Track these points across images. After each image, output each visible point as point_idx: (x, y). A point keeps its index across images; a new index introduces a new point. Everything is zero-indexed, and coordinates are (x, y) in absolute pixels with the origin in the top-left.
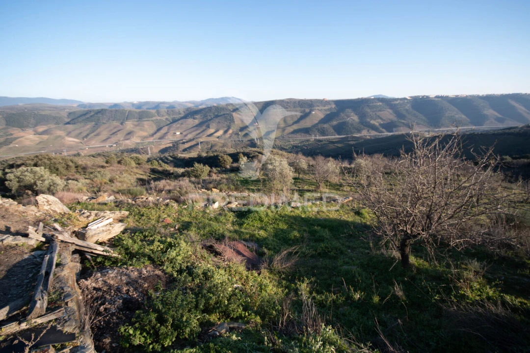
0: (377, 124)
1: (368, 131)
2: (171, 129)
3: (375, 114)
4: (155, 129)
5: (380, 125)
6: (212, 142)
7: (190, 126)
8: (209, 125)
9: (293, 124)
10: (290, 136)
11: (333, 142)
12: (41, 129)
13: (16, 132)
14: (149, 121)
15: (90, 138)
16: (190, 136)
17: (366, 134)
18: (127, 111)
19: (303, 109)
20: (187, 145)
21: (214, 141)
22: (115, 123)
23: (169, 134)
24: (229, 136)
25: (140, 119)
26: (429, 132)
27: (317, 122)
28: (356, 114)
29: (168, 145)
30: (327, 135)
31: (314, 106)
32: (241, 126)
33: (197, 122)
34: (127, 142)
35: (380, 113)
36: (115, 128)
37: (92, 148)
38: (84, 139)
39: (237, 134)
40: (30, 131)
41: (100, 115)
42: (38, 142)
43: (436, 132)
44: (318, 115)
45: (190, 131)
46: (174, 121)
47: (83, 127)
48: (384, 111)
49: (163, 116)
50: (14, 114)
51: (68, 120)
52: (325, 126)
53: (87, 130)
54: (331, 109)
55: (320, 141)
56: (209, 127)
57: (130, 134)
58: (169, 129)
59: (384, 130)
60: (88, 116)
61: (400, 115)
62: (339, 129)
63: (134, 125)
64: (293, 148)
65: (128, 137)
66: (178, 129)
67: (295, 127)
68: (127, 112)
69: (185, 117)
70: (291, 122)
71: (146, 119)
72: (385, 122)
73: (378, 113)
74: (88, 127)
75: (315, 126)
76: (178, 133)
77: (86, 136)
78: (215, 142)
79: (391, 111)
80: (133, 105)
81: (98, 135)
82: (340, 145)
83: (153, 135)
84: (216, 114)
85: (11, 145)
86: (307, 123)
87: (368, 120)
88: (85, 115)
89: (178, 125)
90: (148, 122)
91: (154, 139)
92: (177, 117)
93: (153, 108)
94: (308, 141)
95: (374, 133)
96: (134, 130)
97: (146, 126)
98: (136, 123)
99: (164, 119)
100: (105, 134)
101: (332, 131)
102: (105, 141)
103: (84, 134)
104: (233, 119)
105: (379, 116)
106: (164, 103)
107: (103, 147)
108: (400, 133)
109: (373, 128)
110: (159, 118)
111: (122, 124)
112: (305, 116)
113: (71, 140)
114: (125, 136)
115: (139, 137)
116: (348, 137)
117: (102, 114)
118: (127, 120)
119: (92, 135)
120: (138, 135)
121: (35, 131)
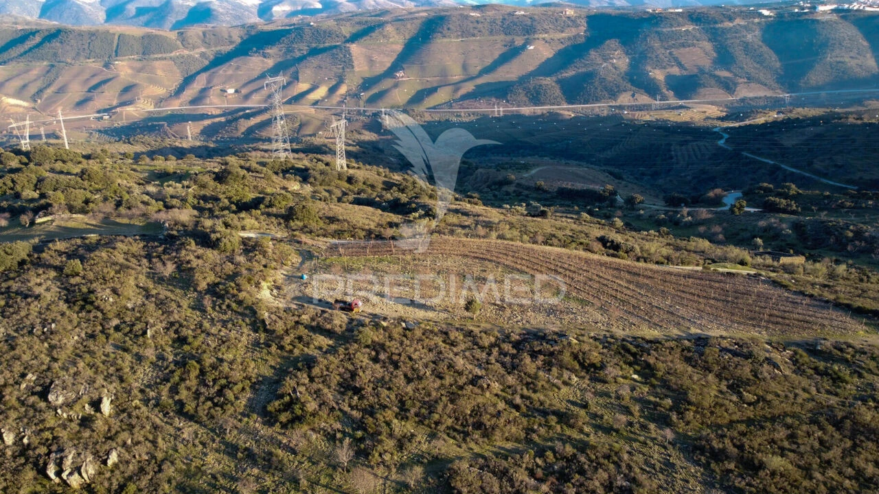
0: (662, 78)
2: (215, 81)
3: (670, 54)
4: (178, 79)
5: (669, 79)
6: (302, 116)
7: (256, 74)
8: (297, 72)
9: (480, 74)
14: (164, 59)
15: (47, 98)
18: (114, 34)
19: (509, 38)
21: (305, 115)
22: (94, 65)
23: (211, 91)
24: (338, 99)
25: (144, 54)
27: (531, 68)
28: (627, 53)
29: (217, 120)
30: (544, 104)
32: (367, 75)
33: (270, 63)
34: (129, 108)
35: (682, 50)
36: (93, 76)
38: (36, 101)
39: (356, 96)
41: (55, 44)
45: (254, 87)
46: (220, 60)
47: (27, 71)
48: (694, 45)
49: (194, 48)
52: (548, 81)
53: (35, 80)
56: (297, 79)
57: (129, 90)
58: (209, 81)
60: (29, 44)
62: (573, 88)
63: (132, 68)
65: (127, 97)
66: (229, 79)
67: (483, 81)
68: (117, 37)
69: (244, 50)
70: (478, 69)
71: (160, 56)
73: (675, 52)
74: (35, 72)
75: (523, 80)
76: (231, 91)
77: (39, 94)
78: (307, 118)
79: (708, 46)
81: (61, 90)
83: (176, 93)
84: (314, 45)
86: (510, 72)
87: (648, 68)
89: (230, 72)
90: (164, 62)
91: (181, 105)
92: (225, 48)
93: (172, 28)
96: (135, 81)
97: (160, 72)
98: (138, 65)
99: (196, 53)
100: (76, 91)
101: (557, 91)
102: (81, 104)
103: (33, 89)
104: (351, 60)
105: (676, 60)
110: (186, 52)
111: (107, 65)
112: (510, 54)
113: (12, 103)
114: (120, 95)
115: (148, 97)
117: (61, 42)
118: (117, 56)
119: (49, 91)
120: (146, 92)
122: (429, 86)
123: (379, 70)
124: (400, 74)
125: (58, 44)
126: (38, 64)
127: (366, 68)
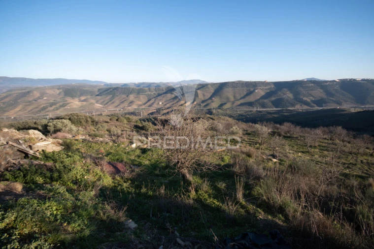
0: (309, 100)
1: (301, 106)
2: (157, 100)
3: (308, 93)
4: (147, 100)
5: (312, 101)
7: (168, 99)
9: (241, 99)
10: (238, 107)
11: (270, 113)
12: (83, 98)
13: (69, 100)
16: (168, 105)
17: (299, 108)
18: (131, 88)
19: (248, 88)
20: (165, 111)
22: (124, 96)
23: (155, 103)
25: (138, 93)
26: (355, 108)
27: (259, 98)
28: (291, 93)
29: (153, 111)
30: (267, 108)
31: (257, 87)
32: (203, 99)
33: (173, 96)
34: (130, 108)
35: (311, 91)
36: (123, 99)
37: (109, 111)
39: (200, 105)
40: (77, 99)
41: (115, 91)
42: (80, 106)
43: (362, 108)
44: (260, 92)
45: (168, 102)
46: (159, 95)
47: (105, 98)
48: (316, 90)
49: (152, 92)
50: (69, 89)
51: (97, 93)
52: (265, 101)
53: (107, 100)
54: (271, 88)
55: (260, 112)
57: (132, 102)
58: (155, 100)
59: (315, 105)
60: (109, 91)
61: (329, 94)
62: (276, 103)
63: (134, 97)
64: (239, 116)
65: (130, 104)
66: (161, 100)
67: (242, 101)
69: (166, 93)
70: (239, 97)
72: (316, 99)
73: (310, 92)
74: (108, 98)
75: (256, 101)
76: (161, 103)
77: (107, 104)
79: (321, 91)
80: (135, 84)
81: (113, 103)
82: (275, 116)
83: (145, 104)
85: (66, 107)
86: (251, 99)
87: (301, 97)
88: (107, 90)
89: (161, 98)
90: (143, 95)
91: (145, 107)
92: (161, 92)
93: (147, 87)
94: (251, 111)
95: (305, 107)
96: (134, 100)
97: (141, 98)
98: (136, 96)
100: (117, 102)
101: (271, 104)
102: (117, 107)
103: (106, 102)
104: (198, 95)
105: (310, 94)
106: (153, 83)
107: (115, 110)
108: (329, 108)
109: (306, 103)
110: (150, 93)
111: (127, 96)
112: (250, 93)
113: (98, 106)
115: (137, 105)
116: (283, 110)
117: (117, 90)
118: (130, 94)
119: (110, 103)
120: (136, 103)
121: (80, 99)
122: (224, 103)
123: (207, 98)
124: (213, 98)
127: (202, 97)
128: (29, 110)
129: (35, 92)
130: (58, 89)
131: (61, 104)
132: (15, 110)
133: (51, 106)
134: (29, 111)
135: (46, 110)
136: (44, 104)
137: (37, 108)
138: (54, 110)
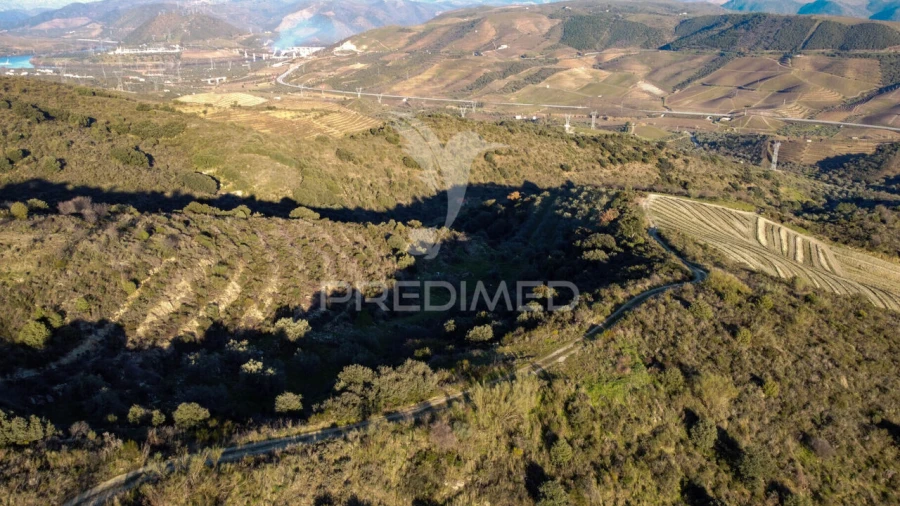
4: (875, 85)
12: (611, 55)
13: (566, 57)
14: (869, 56)
15: (689, 90)
18: (815, 22)
22: (769, 57)
25: (842, 48)
36: (759, 70)
37: (674, 116)
38: (674, 91)
40: (591, 57)
42: (585, 84)
47: (690, 60)
50: (582, 19)
51: (669, 39)
53: (692, 69)
57: (789, 91)
60: (715, 31)
63: (814, 64)
65: (778, 99)
68: (816, 25)
71: (862, 52)
77: (682, 85)
81: (711, 82)
83: (851, 105)
85: (541, 85)
90: (864, 60)
91: (846, 120)
96: (806, 81)
97: (850, 74)
98: (825, 61)
100: (726, 85)
102: (714, 102)
103: (681, 79)
107: (698, 117)
111: (783, 60)
113: (646, 90)
114: (773, 96)
115: (807, 103)
117: (748, 29)
118: (803, 48)
119: (697, 82)
120: (806, 97)
121: (599, 59)
125: (743, 31)
126: (709, 51)
128: (449, 81)
129: (487, 25)
130: (551, 17)
131: (534, 69)
132: (419, 77)
133: (504, 75)
134: (448, 86)
135: (486, 89)
136: (488, 66)
137: (468, 77)
138: (504, 90)
